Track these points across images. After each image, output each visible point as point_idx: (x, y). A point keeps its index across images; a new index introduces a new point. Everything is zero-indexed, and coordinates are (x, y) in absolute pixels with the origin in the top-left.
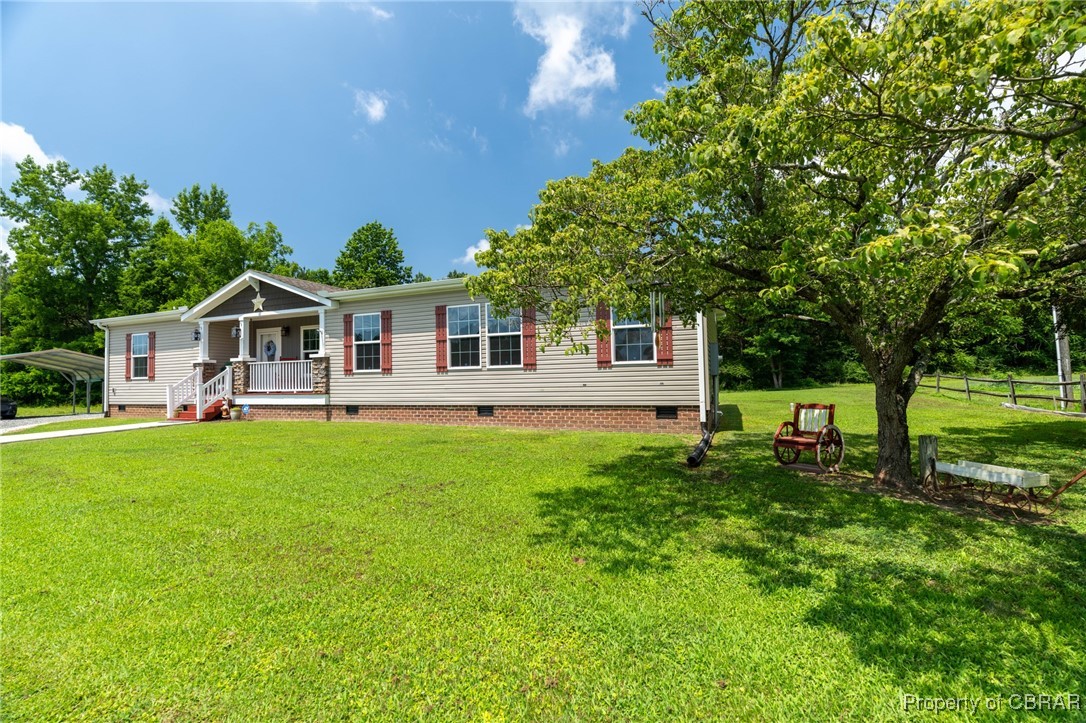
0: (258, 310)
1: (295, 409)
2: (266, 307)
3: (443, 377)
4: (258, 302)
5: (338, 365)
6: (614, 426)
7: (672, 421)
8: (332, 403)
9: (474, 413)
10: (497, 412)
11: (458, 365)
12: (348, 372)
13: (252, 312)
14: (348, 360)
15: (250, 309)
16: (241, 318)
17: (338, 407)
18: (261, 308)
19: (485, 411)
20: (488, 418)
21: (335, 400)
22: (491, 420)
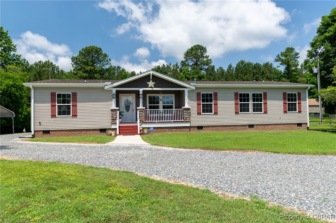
0: (151, 87)
1: (174, 128)
2: (155, 86)
3: (237, 116)
4: (151, 84)
5: (194, 111)
6: (287, 129)
7: (301, 127)
8: (191, 126)
9: (247, 127)
10: (254, 127)
11: (242, 112)
12: (199, 113)
13: (148, 88)
14: (198, 109)
15: (147, 86)
16: (141, 90)
17: (194, 127)
18: (153, 87)
19: (251, 126)
20: (252, 129)
21: (193, 125)
22: (253, 129)
